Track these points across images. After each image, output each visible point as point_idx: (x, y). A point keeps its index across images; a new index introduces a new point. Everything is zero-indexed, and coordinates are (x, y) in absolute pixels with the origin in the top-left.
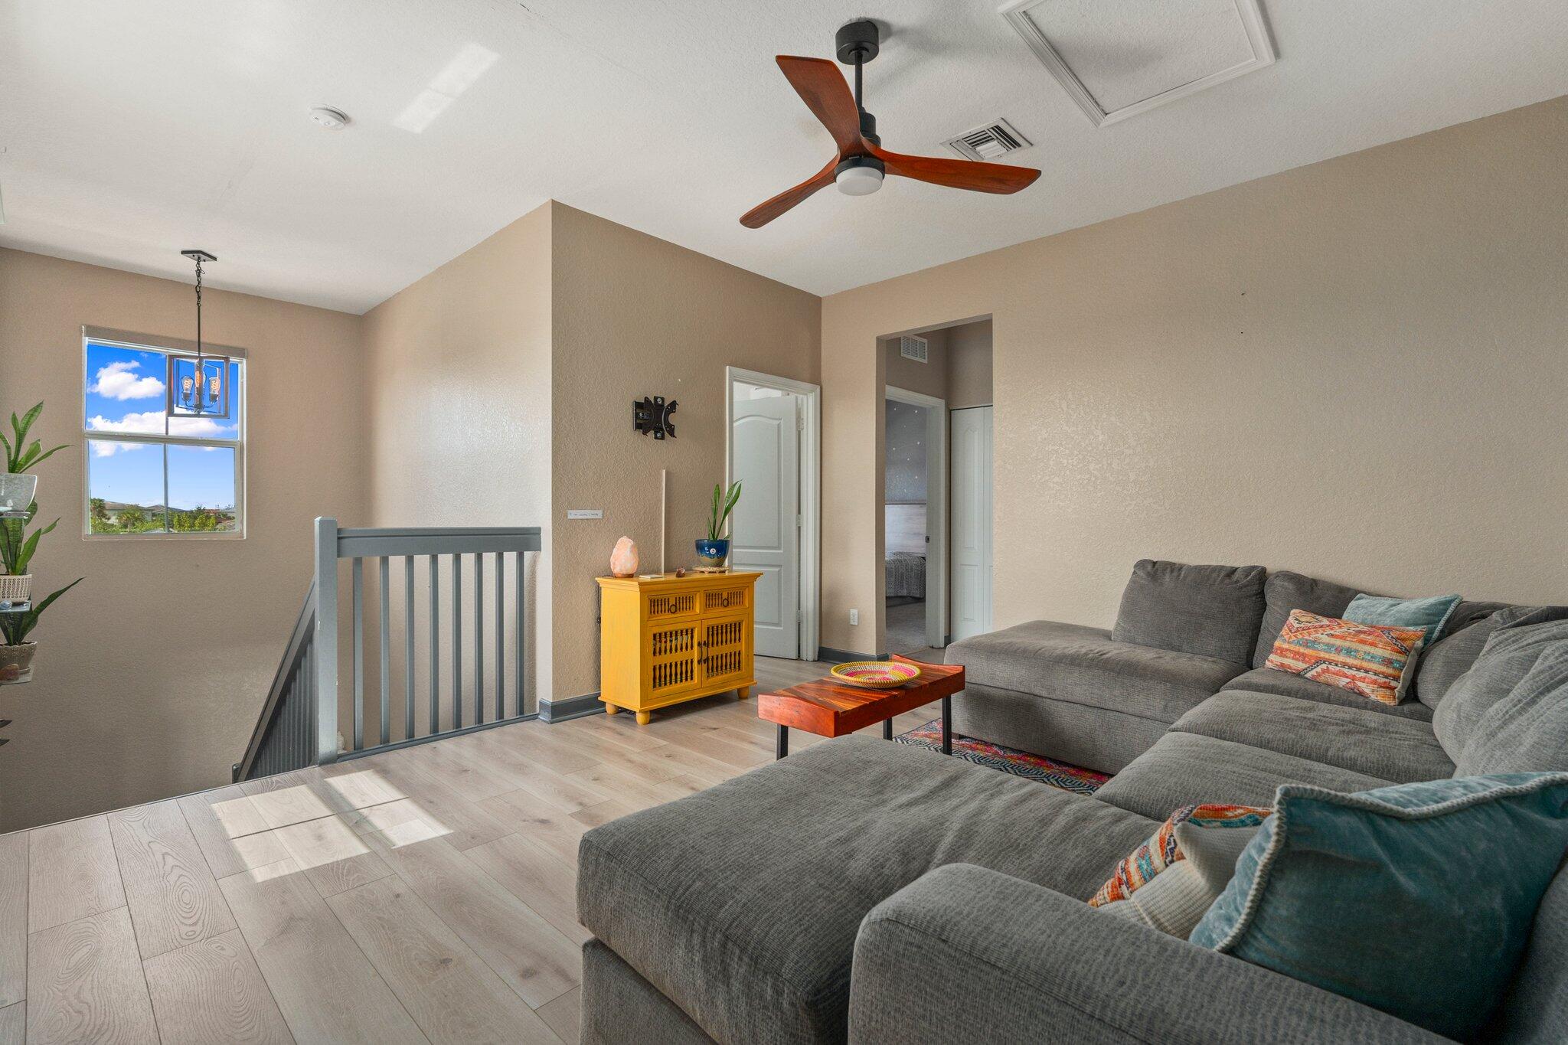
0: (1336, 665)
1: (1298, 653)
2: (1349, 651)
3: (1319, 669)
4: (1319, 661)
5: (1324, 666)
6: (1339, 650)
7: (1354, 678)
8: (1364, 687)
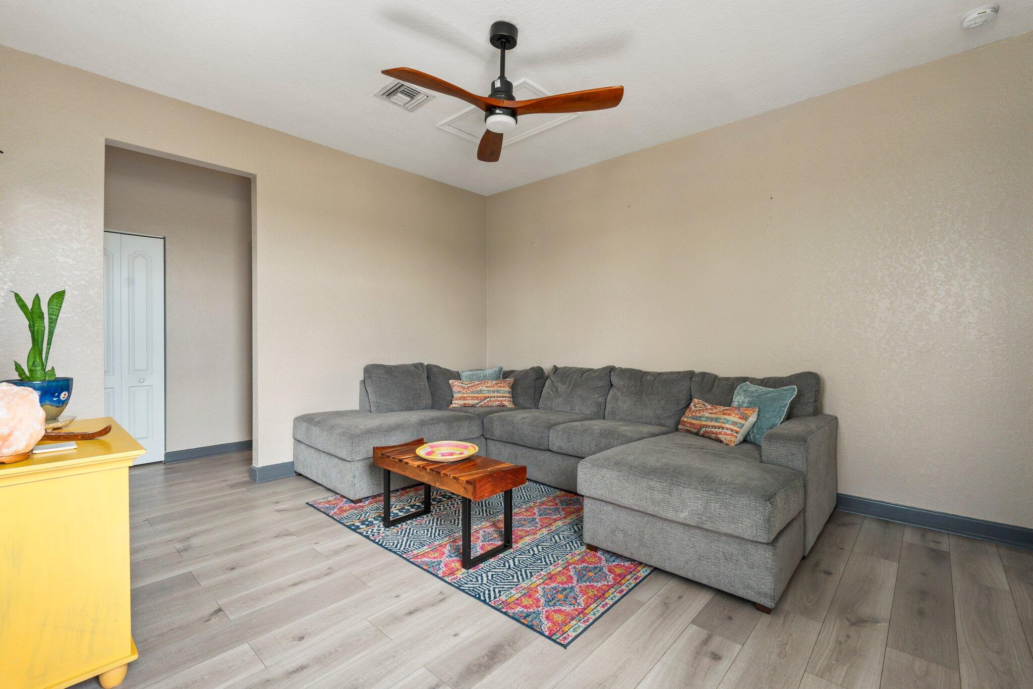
0: (494, 397)
1: (474, 397)
2: (498, 391)
3: (485, 401)
4: (485, 398)
5: (488, 399)
6: (494, 392)
7: (502, 401)
8: (506, 403)
